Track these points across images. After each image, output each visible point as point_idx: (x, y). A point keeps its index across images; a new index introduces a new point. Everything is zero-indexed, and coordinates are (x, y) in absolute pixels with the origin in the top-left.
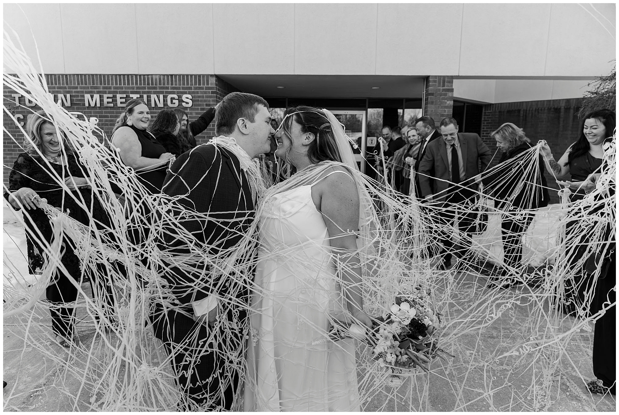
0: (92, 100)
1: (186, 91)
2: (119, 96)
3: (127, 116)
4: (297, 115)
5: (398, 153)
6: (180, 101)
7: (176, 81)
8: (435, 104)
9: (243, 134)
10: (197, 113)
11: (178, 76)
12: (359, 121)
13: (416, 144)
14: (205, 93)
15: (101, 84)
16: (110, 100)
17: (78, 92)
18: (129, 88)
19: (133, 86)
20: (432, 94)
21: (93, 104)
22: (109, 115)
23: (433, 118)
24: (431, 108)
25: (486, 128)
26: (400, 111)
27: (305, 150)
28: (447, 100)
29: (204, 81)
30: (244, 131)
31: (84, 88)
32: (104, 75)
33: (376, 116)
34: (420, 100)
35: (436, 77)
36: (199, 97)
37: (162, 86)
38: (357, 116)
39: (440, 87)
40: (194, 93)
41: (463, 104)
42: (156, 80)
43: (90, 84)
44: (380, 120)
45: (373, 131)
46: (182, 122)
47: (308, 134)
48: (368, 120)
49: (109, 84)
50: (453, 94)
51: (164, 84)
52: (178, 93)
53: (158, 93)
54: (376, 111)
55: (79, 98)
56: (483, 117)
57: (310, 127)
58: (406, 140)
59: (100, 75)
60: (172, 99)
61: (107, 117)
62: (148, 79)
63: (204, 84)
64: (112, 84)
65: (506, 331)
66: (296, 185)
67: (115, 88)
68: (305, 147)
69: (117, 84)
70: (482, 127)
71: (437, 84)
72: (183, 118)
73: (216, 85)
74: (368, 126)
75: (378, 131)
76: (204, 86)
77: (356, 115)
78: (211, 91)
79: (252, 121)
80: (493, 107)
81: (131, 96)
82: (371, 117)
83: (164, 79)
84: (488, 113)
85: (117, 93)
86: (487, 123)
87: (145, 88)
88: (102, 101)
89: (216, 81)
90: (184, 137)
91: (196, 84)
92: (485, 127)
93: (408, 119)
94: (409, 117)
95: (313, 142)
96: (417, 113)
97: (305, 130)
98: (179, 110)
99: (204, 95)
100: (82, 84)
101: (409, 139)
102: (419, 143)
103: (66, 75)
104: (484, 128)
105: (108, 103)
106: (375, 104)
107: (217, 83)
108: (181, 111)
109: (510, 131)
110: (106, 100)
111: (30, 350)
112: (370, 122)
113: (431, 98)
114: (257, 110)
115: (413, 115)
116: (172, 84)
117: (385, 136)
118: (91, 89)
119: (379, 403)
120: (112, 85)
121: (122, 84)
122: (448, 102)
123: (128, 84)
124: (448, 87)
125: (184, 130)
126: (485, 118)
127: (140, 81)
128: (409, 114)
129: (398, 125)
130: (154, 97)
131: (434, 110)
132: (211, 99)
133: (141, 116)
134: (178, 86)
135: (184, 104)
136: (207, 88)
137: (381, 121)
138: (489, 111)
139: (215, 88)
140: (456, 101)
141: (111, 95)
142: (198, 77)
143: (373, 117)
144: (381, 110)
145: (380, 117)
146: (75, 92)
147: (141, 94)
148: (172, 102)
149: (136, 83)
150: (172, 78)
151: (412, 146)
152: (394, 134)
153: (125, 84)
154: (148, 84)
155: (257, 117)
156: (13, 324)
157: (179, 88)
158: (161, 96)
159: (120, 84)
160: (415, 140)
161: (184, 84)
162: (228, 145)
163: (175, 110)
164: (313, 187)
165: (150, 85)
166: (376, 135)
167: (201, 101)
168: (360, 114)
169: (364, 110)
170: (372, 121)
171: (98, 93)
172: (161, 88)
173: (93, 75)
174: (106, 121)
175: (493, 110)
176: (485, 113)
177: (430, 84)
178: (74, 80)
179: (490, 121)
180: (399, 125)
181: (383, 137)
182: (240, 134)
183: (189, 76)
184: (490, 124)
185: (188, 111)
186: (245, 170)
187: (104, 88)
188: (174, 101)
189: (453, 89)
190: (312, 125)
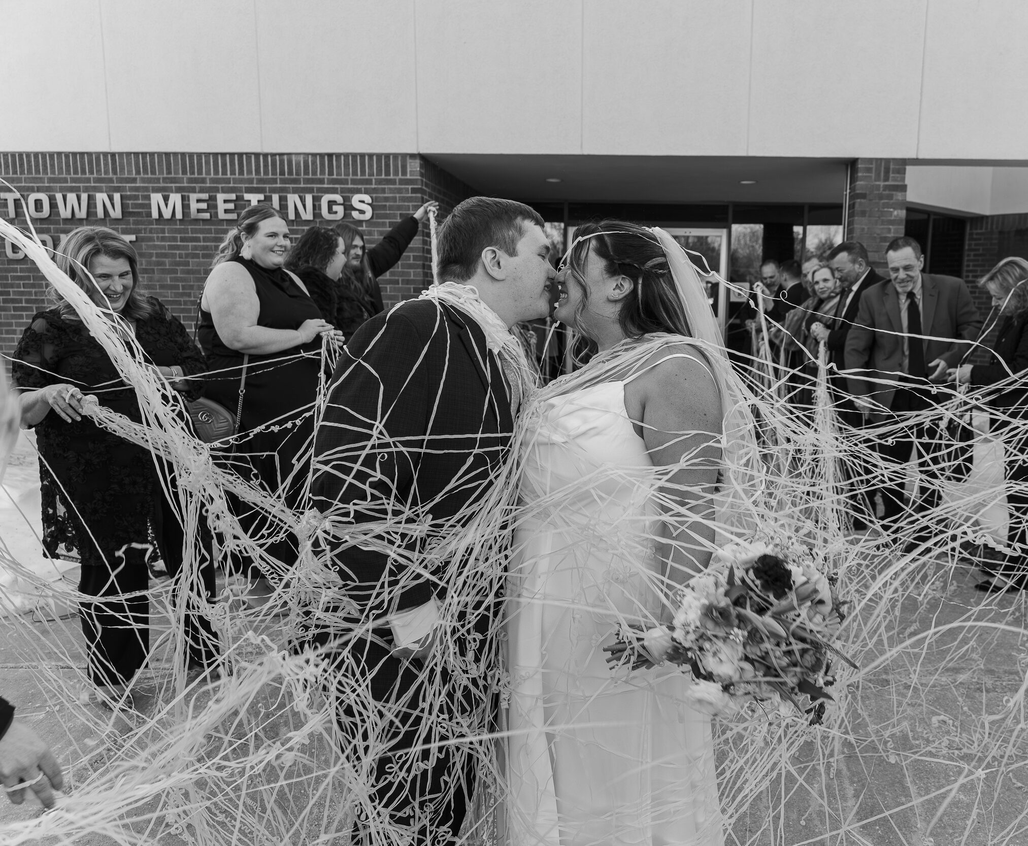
0: (167, 205)
1: (360, 186)
2: (221, 197)
3: (243, 239)
4: (600, 239)
5: (794, 316)
6: (348, 207)
7: (339, 167)
8: (870, 216)
9: (493, 279)
10: (381, 233)
11: (342, 158)
12: (713, 249)
13: (830, 298)
14: (399, 191)
15: (184, 172)
16: (204, 206)
17: (137, 189)
18: (241, 181)
19: (250, 176)
20: (863, 196)
21: (167, 214)
22: (201, 236)
23: (865, 245)
24: (861, 224)
25: (974, 266)
26: (798, 229)
27: (613, 310)
28: (895, 209)
29: (396, 166)
30: (495, 272)
31: (149, 181)
32: (191, 155)
33: (748, 239)
34: (840, 207)
35: (870, 160)
36: (386, 199)
37: (310, 176)
38: (709, 240)
39: (879, 180)
40: (375, 190)
41: (925, 217)
42: (298, 164)
43: (161, 172)
44: (757, 247)
45: (742, 270)
46: (353, 252)
47: (619, 280)
48: (733, 247)
49: (200, 173)
50: (905, 196)
51: (314, 173)
52: (343, 191)
53: (302, 192)
54: (749, 230)
55: (140, 202)
56: (967, 242)
57: (624, 264)
58: (810, 290)
59: (183, 154)
60: (331, 203)
61: (197, 240)
62: (282, 162)
63: (396, 173)
64: (208, 173)
65: (1011, 677)
66: (594, 381)
67: (213, 181)
68: (611, 305)
69: (216, 172)
70: (965, 263)
71: (873, 175)
72: (355, 243)
73: (422, 175)
74: (733, 258)
75: (752, 270)
76: (397, 178)
77: (707, 237)
78: (410, 187)
79: (512, 253)
80: (987, 223)
81: (247, 196)
82: (739, 240)
83: (314, 163)
84: (977, 234)
85: (217, 190)
86: (975, 255)
87: (274, 181)
88: (186, 206)
89: (421, 167)
90: (356, 282)
91: (379, 172)
92: (971, 264)
93: (814, 246)
94: (816, 241)
95: (629, 294)
96: (832, 234)
97: (613, 270)
98: (347, 226)
99: (398, 195)
100: (146, 172)
101: (817, 287)
102: (837, 294)
103: (113, 155)
104: (968, 266)
105: (199, 211)
106: (745, 214)
107: (423, 171)
108: (350, 229)
109: (1017, 275)
110: (194, 206)
111: (41, 717)
112: (736, 251)
113: (860, 204)
114: (521, 232)
115: (823, 237)
116: (331, 173)
117: (769, 281)
118: (164, 182)
119: (755, 822)
120: (206, 174)
121: (229, 173)
122: (896, 213)
123: (241, 172)
124: (896, 180)
125: (355, 266)
126: (970, 245)
127: (266, 166)
128: (816, 235)
129: (793, 258)
130: (293, 199)
131: (866, 227)
132: (411, 204)
133: (271, 242)
134: (343, 177)
135: (355, 214)
136: (402, 182)
137: (759, 249)
138: (979, 231)
139: (420, 182)
140: (912, 209)
141: (205, 196)
142: (385, 159)
143: (742, 242)
144: (759, 228)
145: (757, 241)
146: (131, 189)
147: (268, 194)
148: (330, 210)
149: (258, 172)
150: (330, 161)
151: (821, 302)
152: (785, 275)
153: (233, 173)
154: (282, 173)
155: (522, 246)
156: (5, 665)
157: (345, 182)
158: (309, 198)
159: (225, 173)
160: (828, 288)
161: (355, 173)
162: (462, 300)
163: (338, 226)
164: (628, 386)
165: (286, 176)
166: (748, 278)
167: (391, 208)
168: (717, 236)
169: (724, 227)
170: (740, 250)
171: (178, 190)
172: (307, 181)
173: (167, 154)
174: (195, 248)
175: (986, 228)
176: (971, 234)
177: (860, 174)
178: (129, 164)
179: (981, 252)
180: (796, 258)
181: (762, 282)
182: (487, 279)
183: (367, 158)
184: (980, 258)
185: (364, 228)
186: (496, 351)
187: (190, 181)
188: (335, 208)
189: (905, 186)
190: (628, 261)
